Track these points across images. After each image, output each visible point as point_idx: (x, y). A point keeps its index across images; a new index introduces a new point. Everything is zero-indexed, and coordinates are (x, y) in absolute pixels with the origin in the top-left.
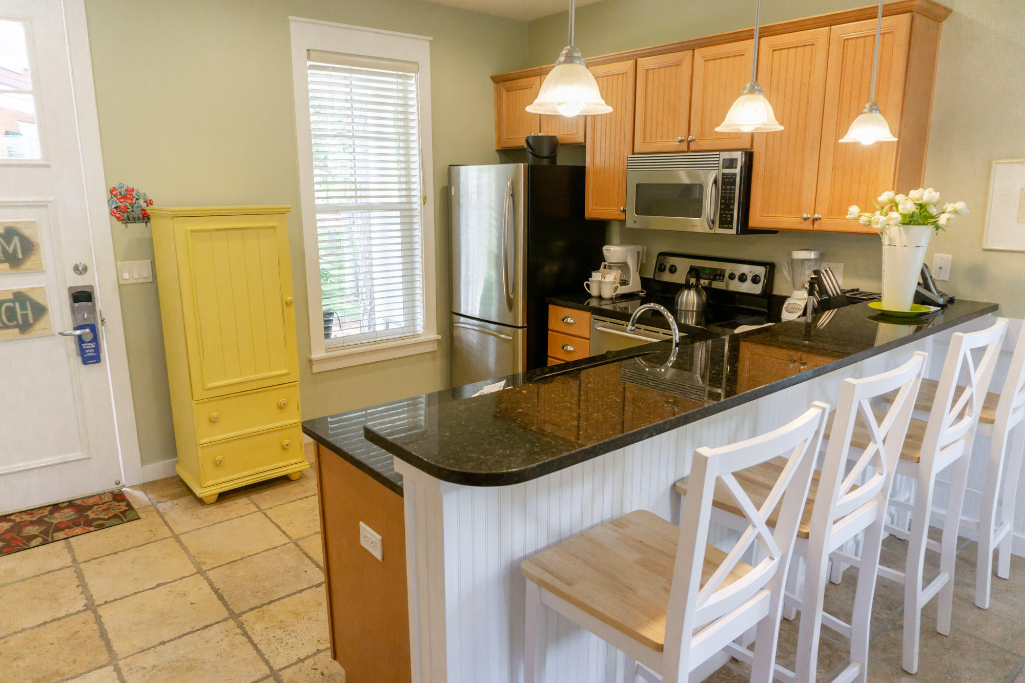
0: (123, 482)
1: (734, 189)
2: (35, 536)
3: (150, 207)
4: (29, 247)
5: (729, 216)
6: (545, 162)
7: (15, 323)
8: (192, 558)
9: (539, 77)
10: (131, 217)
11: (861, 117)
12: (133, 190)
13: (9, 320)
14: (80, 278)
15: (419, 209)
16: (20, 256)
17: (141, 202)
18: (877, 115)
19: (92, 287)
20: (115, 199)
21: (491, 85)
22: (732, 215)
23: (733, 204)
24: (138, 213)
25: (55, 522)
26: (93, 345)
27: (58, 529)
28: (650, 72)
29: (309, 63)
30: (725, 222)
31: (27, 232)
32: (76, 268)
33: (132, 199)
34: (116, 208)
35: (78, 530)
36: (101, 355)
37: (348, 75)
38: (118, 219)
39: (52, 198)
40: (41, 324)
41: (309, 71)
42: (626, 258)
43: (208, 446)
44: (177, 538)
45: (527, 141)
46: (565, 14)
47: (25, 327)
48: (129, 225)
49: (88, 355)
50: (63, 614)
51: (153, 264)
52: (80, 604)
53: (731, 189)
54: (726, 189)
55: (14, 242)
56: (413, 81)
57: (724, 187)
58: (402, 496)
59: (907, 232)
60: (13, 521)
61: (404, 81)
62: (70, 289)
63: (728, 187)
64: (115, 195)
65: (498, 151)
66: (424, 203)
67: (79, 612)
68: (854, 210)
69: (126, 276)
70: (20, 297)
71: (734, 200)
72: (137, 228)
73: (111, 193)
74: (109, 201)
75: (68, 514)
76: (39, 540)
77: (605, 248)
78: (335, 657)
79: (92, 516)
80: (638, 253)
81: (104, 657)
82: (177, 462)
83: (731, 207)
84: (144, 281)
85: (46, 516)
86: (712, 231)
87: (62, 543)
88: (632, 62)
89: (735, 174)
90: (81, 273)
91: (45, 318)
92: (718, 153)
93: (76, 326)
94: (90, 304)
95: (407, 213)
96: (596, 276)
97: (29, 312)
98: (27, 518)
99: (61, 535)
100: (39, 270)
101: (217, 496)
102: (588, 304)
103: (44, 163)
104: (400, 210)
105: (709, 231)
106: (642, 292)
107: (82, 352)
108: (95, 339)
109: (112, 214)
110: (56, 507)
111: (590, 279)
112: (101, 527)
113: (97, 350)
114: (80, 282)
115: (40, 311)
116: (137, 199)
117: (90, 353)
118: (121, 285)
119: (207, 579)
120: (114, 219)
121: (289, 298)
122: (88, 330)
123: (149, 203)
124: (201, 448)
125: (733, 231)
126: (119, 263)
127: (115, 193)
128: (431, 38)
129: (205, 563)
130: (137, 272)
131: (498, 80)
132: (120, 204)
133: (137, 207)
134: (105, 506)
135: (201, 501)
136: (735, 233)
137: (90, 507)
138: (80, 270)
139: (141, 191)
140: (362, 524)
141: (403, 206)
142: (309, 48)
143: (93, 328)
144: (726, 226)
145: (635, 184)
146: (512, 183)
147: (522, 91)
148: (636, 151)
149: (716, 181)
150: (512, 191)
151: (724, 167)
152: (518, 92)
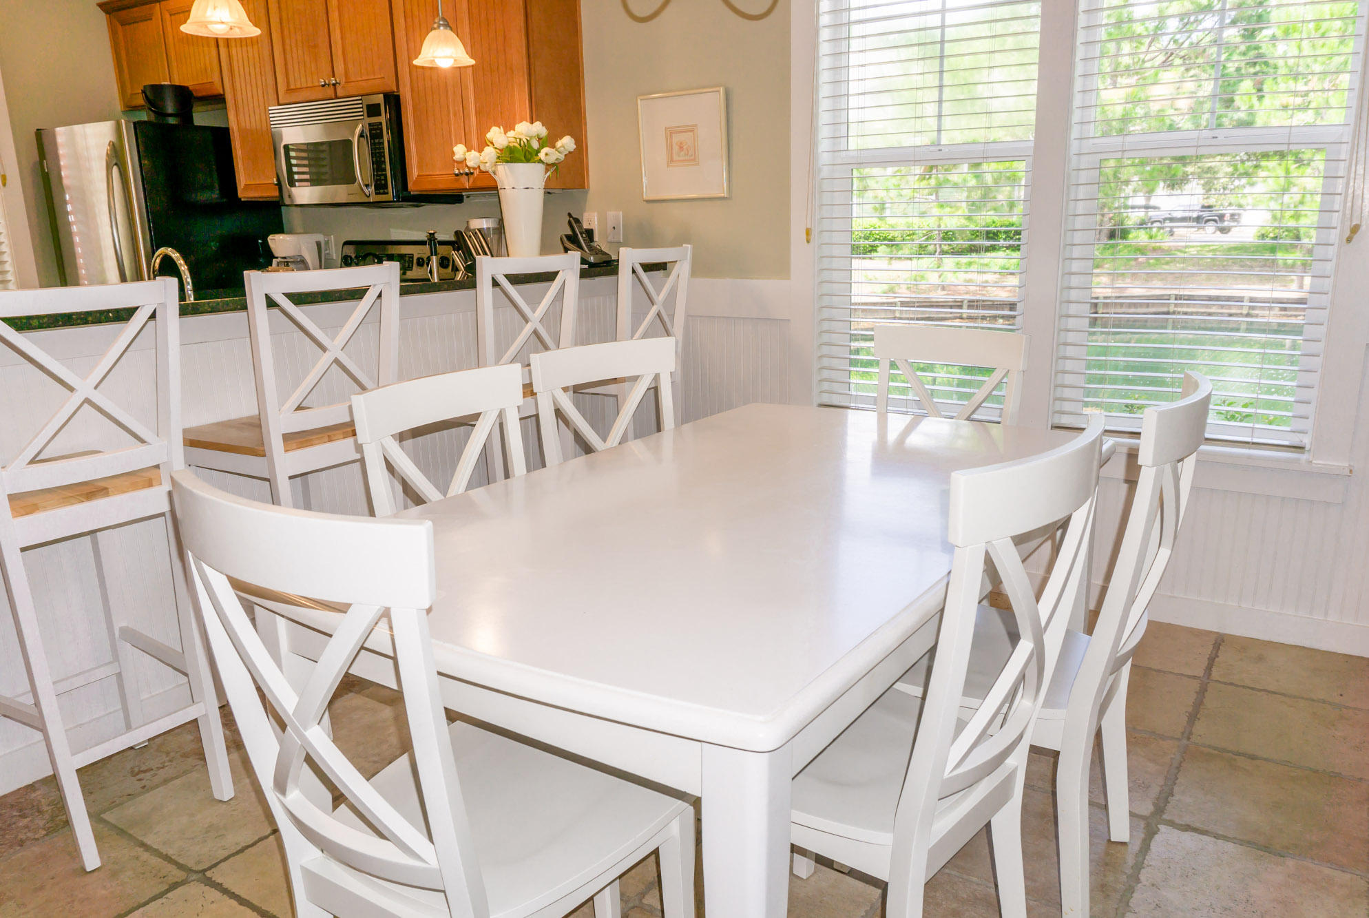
1: (383, 143)
5: (383, 178)
6: (174, 121)
9: (157, 5)
11: (432, 34)
21: (102, 16)
22: (385, 176)
23: (384, 163)
30: (380, 187)
42: (300, 250)
45: (144, 92)
53: (379, 143)
54: (375, 144)
57: (372, 141)
59: (510, 171)
63: (377, 141)
65: (121, 103)
66: (4, 185)
71: (384, 156)
77: (270, 237)
83: (383, 166)
86: (370, 200)
89: (381, 124)
92: (360, 98)
105: (366, 199)
125: (388, 197)
131: (110, 8)
136: (391, 199)
144: (382, 191)
145: (282, 145)
146: (112, 145)
147: (141, 24)
148: (281, 102)
149: (361, 135)
150: (115, 157)
151: (368, 116)
152: (136, 25)
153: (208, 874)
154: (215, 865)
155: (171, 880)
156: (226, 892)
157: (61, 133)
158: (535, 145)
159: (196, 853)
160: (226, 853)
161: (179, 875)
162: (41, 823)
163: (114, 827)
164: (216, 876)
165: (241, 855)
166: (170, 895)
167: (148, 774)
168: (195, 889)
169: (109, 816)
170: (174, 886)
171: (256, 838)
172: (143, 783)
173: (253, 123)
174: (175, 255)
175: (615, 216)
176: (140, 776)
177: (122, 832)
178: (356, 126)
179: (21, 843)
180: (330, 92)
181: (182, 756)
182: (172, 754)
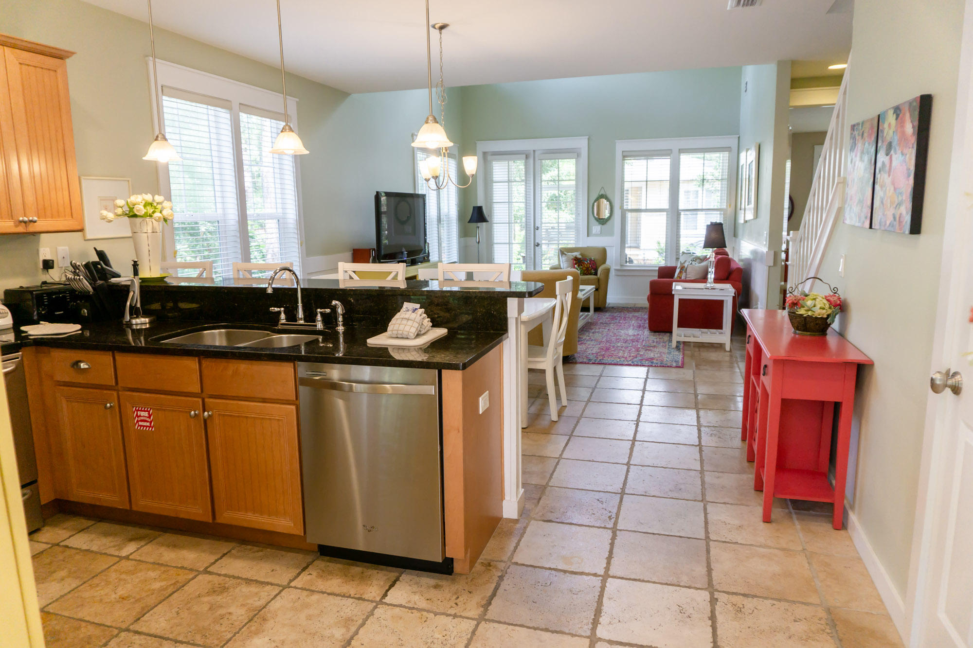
175: (64, 250)
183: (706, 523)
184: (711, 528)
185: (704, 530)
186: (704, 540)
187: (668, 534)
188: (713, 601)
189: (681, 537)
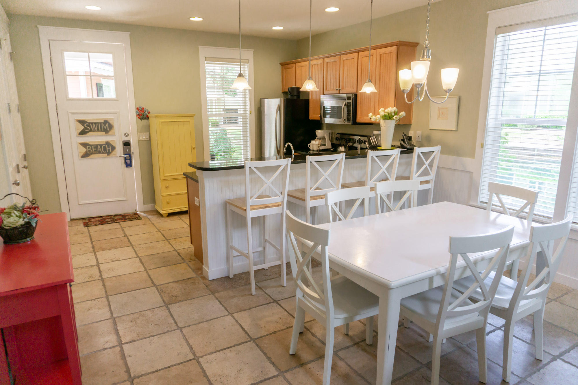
0: (138, 210)
2: (109, 221)
3: (149, 114)
4: (111, 127)
6: (295, 98)
7: (106, 152)
8: (157, 228)
9: (295, 64)
10: (143, 117)
11: (366, 84)
12: (144, 108)
13: (104, 151)
14: (126, 137)
15: (249, 116)
16: (108, 130)
17: (147, 112)
18: (370, 83)
19: (130, 141)
20: (138, 111)
21: (279, 67)
22: (350, 117)
23: (350, 113)
24: (145, 116)
25: (115, 218)
26: (129, 161)
27: (116, 220)
28: (328, 63)
29: (206, 62)
30: (348, 120)
31: (111, 122)
32: (125, 134)
33: (143, 111)
34: (138, 114)
35: (123, 221)
36: (132, 165)
37: (222, 65)
38: (139, 118)
39: (118, 111)
40: (114, 153)
41: (206, 65)
42: (324, 135)
43: (165, 196)
44: (153, 224)
45: (288, 89)
46: (308, 38)
47: (109, 153)
48: (143, 120)
49: (128, 164)
50: (118, 237)
51: (150, 134)
52: (123, 235)
53: (350, 108)
55: (106, 126)
56: (247, 67)
58: (198, 183)
59: (385, 122)
60: (103, 218)
61: (244, 67)
62: (123, 141)
63: (349, 107)
64: (138, 110)
65: (282, 93)
66: (251, 113)
67: (123, 237)
68: (370, 115)
69: (141, 138)
70: (108, 143)
71: (350, 111)
72: (145, 121)
73: (137, 109)
74: (136, 112)
75: (120, 217)
76: (111, 222)
77: (316, 131)
78: (191, 244)
79: (127, 218)
80: (330, 133)
81: (129, 245)
82: (155, 205)
84: (147, 140)
85: (113, 217)
86: (345, 124)
87: (118, 223)
88: (322, 60)
89: (351, 102)
90: (127, 136)
91: (115, 151)
92: (346, 94)
93: (125, 154)
94: (129, 147)
95: (245, 118)
96: (313, 142)
97: (110, 148)
98: (107, 217)
99: (117, 221)
100: (114, 135)
101: (167, 214)
102: (309, 153)
103: (117, 99)
104: (242, 116)
105: (344, 123)
106: (332, 149)
107: (126, 163)
108: (131, 159)
109: (137, 116)
110: (116, 215)
111: (310, 143)
112: (129, 220)
113: (131, 162)
114: (126, 139)
115: (113, 148)
116: (145, 111)
117: (129, 164)
118: (140, 141)
119: (161, 233)
120: (137, 118)
121: (194, 146)
122: (128, 155)
123: (149, 113)
124: (163, 196)
125: (350, 123)
126: (138, 133)
127: (138, 109)
128: (254, 50)
129: (161, 229)
130: (144, 137)
131: (283, 64)
132: (139, 113)
133: (145, 114)
134: (131, 216)
135: (161, 215)
136: (351, 124)
137: (127, 216)
138: (127, 135)
139: (147, 109)
140: (195, 198)
141: (243, 115)
142: (206, 56)
143: (130, 156)
144: (349, 122)
145: (323, 106)
146: (279, 105)
147: (290, 69)
148: (324, 93)
149: (345, 105)
150: (279, 109)
151: (348, 100)
152: (289, 69)
153: (278, 302)
154: (280, 300)
155: (270, 301)
156: (281, 307)
157: (266, 101)
158: (393, 114)
159: (276, 297)
160: (282, 298)
161: (272, 301)
162: (244, 282)
163: (259, 286)
164: (279, 302)
165: (285, 300)
166: (269, 304)
167: (267, 276)
168: (275, 304)
169: (257, 284)
170: (271, 303)
171: (290, 297)
172: (266, 278)
173: (316, 97)
174: (291, 145)
175: (419, 133)
176: (265, 276)
177: (260, 288)
178: (344, 102)
179: (239, 286)
180: (337, 92)
181: (275, 274)
182: (273, 273)
183: (109, 305)
184: (106, 303)
185: (110, 301)
186: (109, 296)
187: (128, 293)
188: (101, 276)
189: (121, 293)
